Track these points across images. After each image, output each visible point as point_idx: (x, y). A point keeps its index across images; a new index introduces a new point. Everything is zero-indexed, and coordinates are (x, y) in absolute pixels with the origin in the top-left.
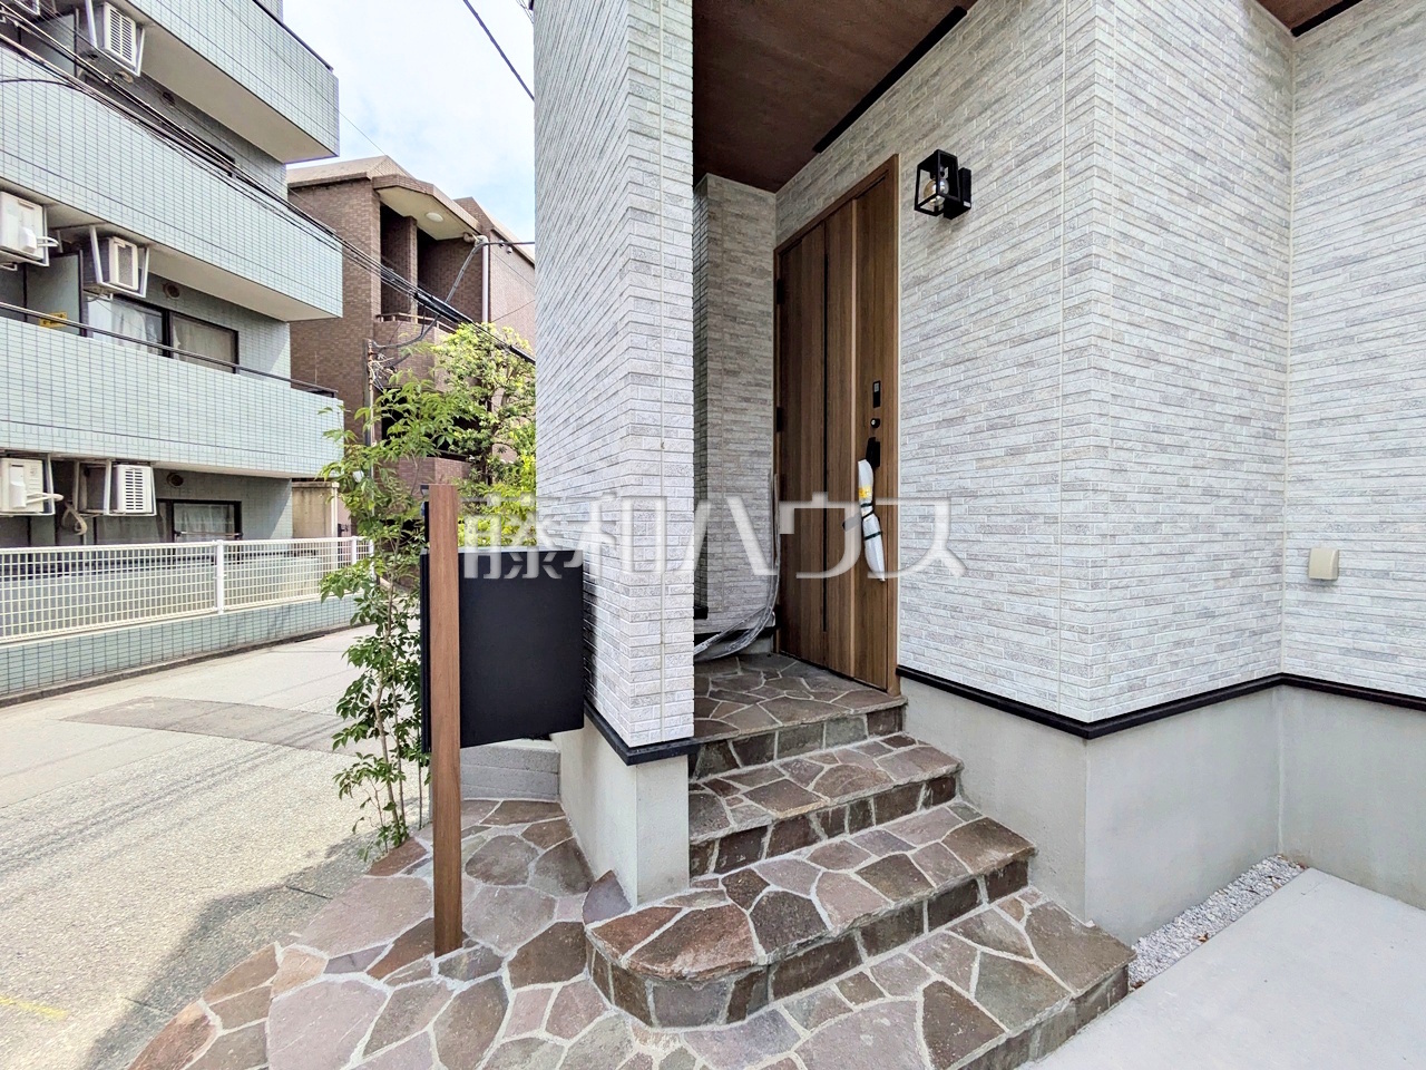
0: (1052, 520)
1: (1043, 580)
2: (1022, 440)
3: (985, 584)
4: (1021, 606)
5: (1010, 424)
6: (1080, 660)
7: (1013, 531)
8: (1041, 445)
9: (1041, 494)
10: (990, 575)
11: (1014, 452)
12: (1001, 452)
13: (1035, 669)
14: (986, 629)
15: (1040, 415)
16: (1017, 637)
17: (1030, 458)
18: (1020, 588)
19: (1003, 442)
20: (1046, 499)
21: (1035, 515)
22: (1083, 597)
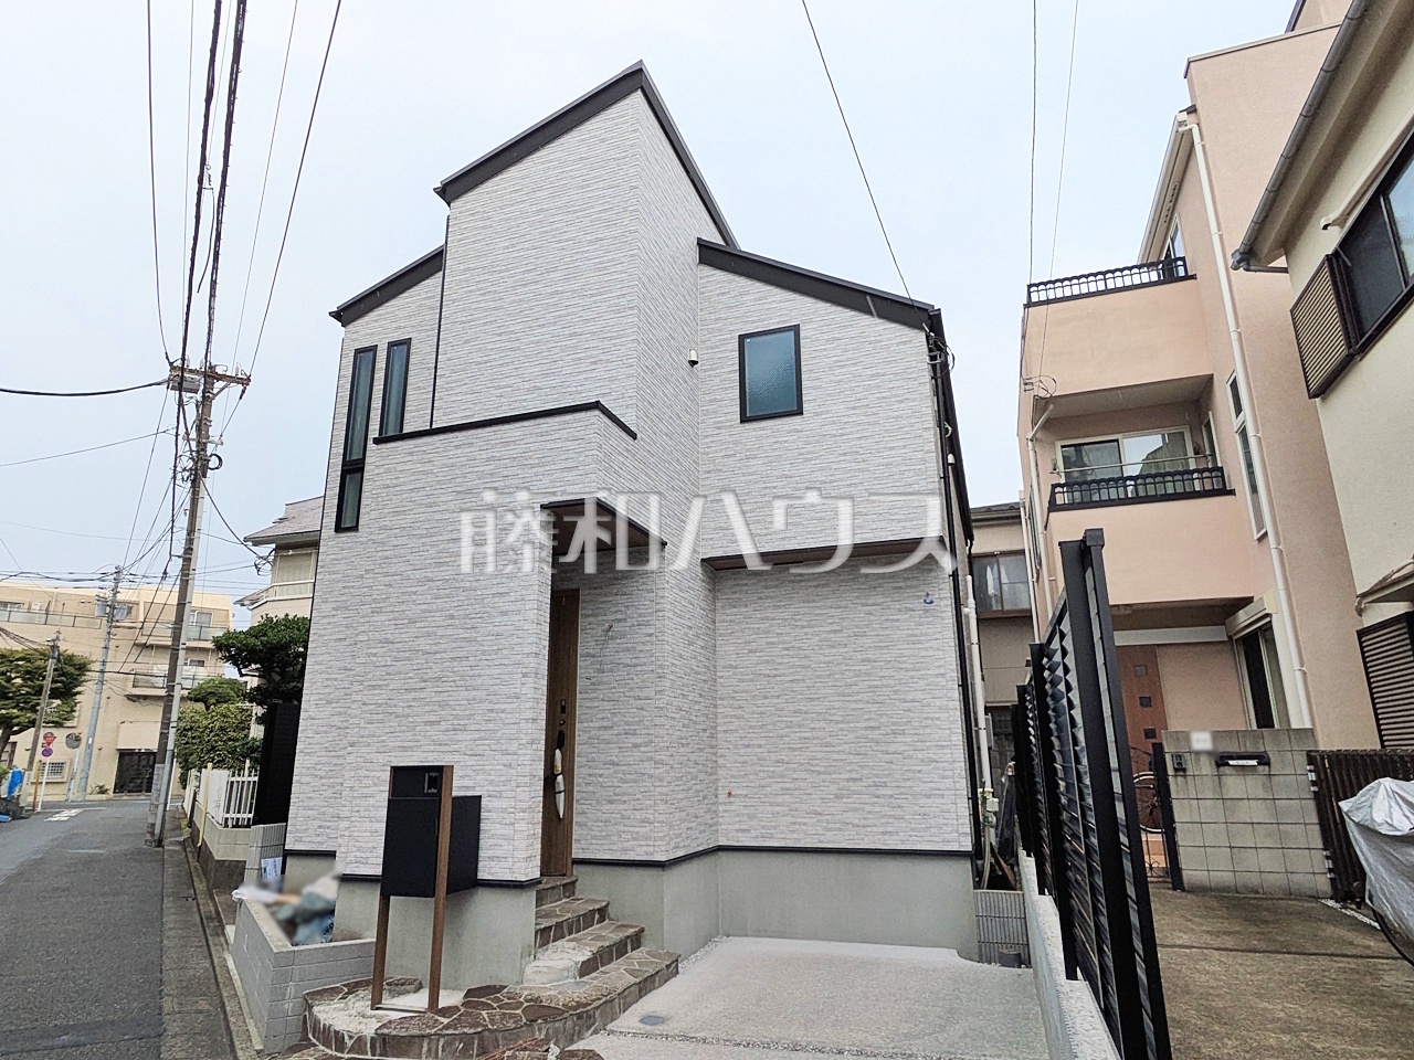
0: (651, 776)
1: (647, 802)
2: (639, 741)
3: (622, 807)
4: (638, 816)
5: (634, 733)
6: (661, 834)
7: (635, 781)
8: (646, 744)
9: (646, 764)
11: (636, 746)
13: (644, 843)
14: (622, 828)
15: (646, 731)
16: (636, 830)
17: (642, 749)
18: (639, 807)
20: (648, 767)
22: (663, 807)
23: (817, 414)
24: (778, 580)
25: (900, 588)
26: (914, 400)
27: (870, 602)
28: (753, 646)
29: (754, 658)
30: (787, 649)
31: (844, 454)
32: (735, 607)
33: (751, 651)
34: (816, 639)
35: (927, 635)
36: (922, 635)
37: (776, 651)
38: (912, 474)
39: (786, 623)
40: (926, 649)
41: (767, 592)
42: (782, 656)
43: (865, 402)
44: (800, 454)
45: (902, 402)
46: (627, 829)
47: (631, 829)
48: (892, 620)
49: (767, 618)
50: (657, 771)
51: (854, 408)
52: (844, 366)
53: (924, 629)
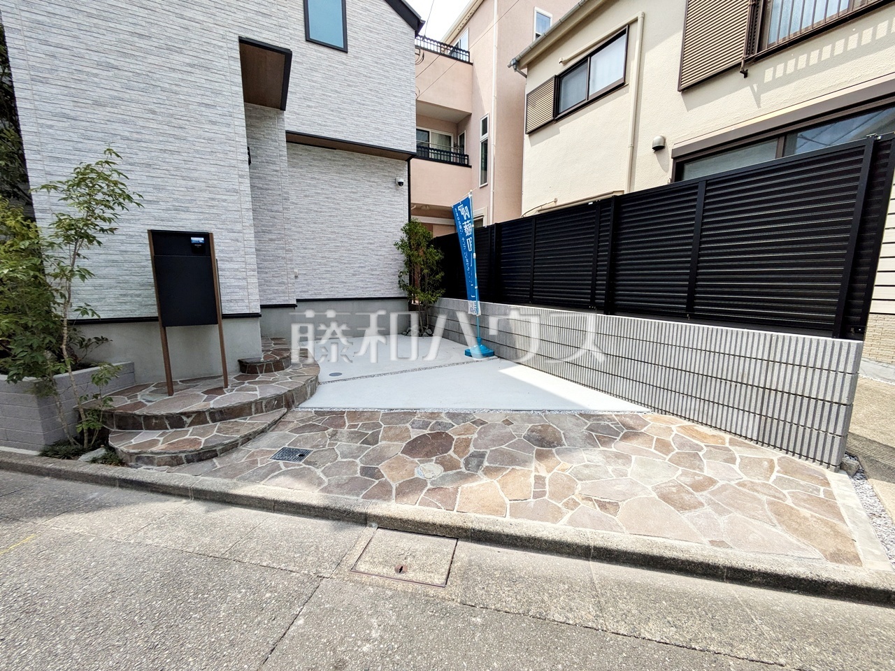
0: (284, 258)
1: (282, 272)
2: (274, 237)
3: (265, 275)
4: (277, 280)
5: (270, 232)
6: (293, 290)
8: (279, 240)
9: (280, 251)
10: (267, 273)
11: (272, 240)
12: (267, 239)
14: (266, 287)
15: (279, 232)
16: (276, 288)
17: (276, 242)
18: (276, 276)
19: (268, 237)
20: (281, 253)
21: (279, 257)
23: (356, 57)
24: (321, 156)
25: (386, 176)
26: (407, 72)
27: (372, 180)
28: (307, 193)
29: (307, 200)
30: (327, 198)
31: (371, 90)
32: (294, 167)
33: (306, 196)
34: (343, 195)
35: (397, 202)
36: (395, 201)
37: (321, 198)
38: (404, 115)
39: (326, 183)
40: (396, 209)
41: (315, 163)
42: (324, 202)
43: (383, 62)
44: (345, 80)
45: (401, 70)
46: (269, 288)
47: (272, 288)
48: (382, 192)
49: (315, 178)
50: (288, 256)
51: (377, 63)
52: (371, 32)
53: (396, 199)
